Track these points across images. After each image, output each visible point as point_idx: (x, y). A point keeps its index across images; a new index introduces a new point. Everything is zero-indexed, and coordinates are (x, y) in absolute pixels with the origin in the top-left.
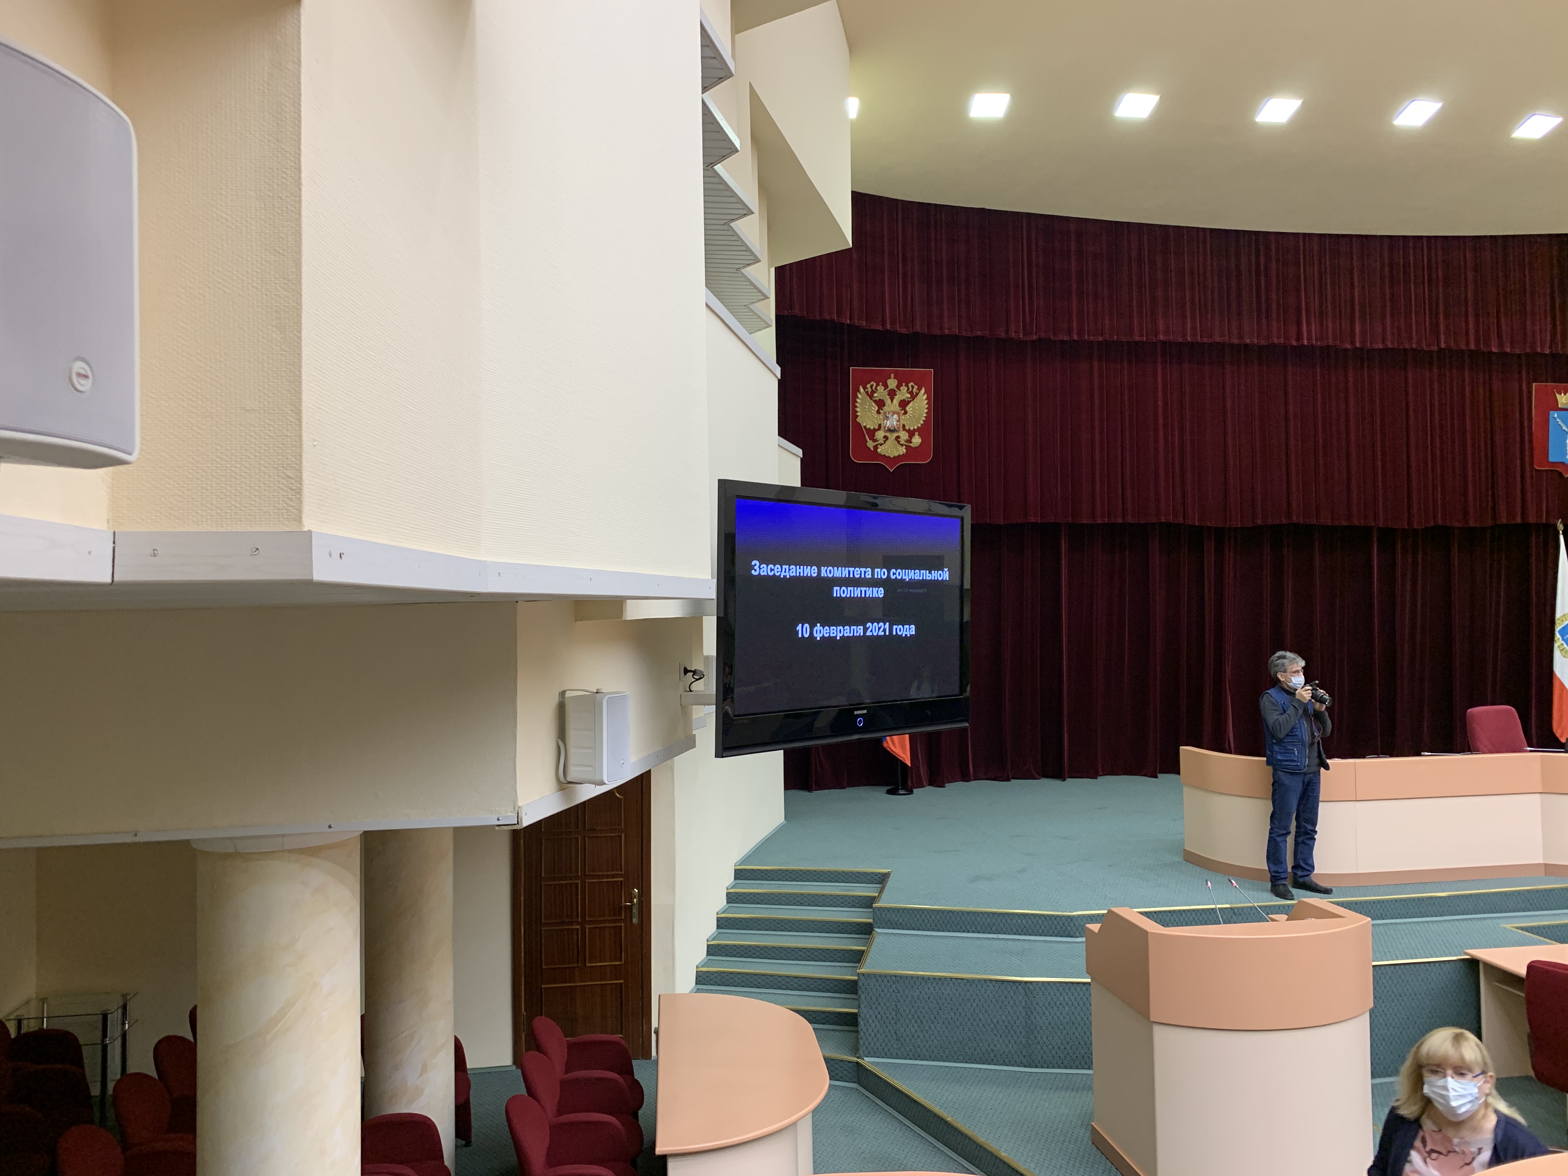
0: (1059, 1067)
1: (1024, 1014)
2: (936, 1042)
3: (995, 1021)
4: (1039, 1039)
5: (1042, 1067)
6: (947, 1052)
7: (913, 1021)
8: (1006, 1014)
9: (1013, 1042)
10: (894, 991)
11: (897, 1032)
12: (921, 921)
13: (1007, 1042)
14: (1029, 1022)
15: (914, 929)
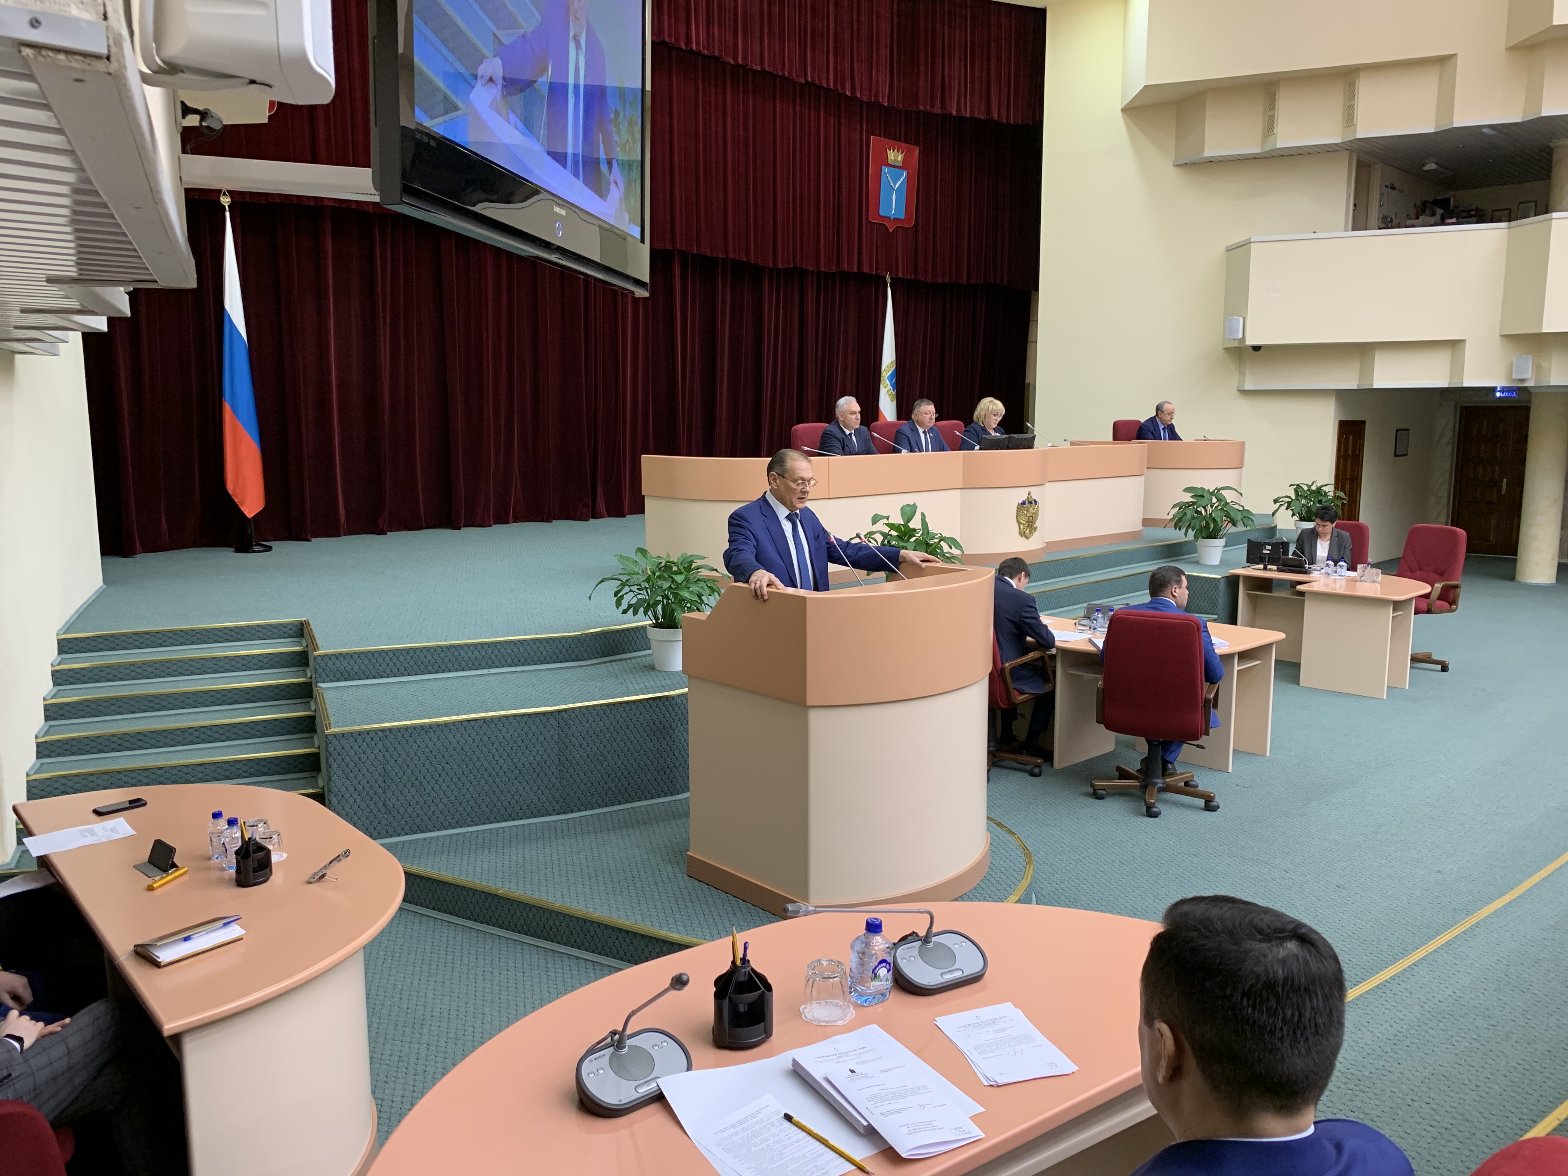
0: (599, 806)
1: (556, 751)
2: (441, 806)
3: (520, 765)
4: (575, 776)
5: (579, 810)
6: (457, 816)
7: (409, 785)
8: (534, 754)
9: (542, 788)
10: (380, 751)
11: (388, 803)
12: (384, 666)
13: (535, 788)
14: (563, 759)
15: (374, 678)
